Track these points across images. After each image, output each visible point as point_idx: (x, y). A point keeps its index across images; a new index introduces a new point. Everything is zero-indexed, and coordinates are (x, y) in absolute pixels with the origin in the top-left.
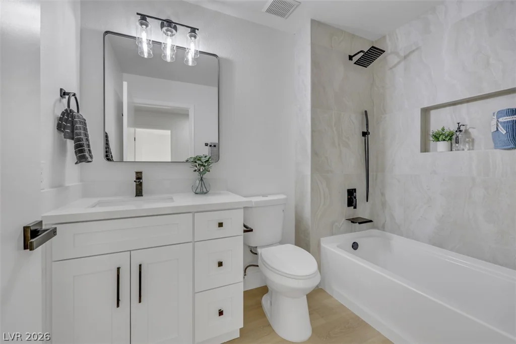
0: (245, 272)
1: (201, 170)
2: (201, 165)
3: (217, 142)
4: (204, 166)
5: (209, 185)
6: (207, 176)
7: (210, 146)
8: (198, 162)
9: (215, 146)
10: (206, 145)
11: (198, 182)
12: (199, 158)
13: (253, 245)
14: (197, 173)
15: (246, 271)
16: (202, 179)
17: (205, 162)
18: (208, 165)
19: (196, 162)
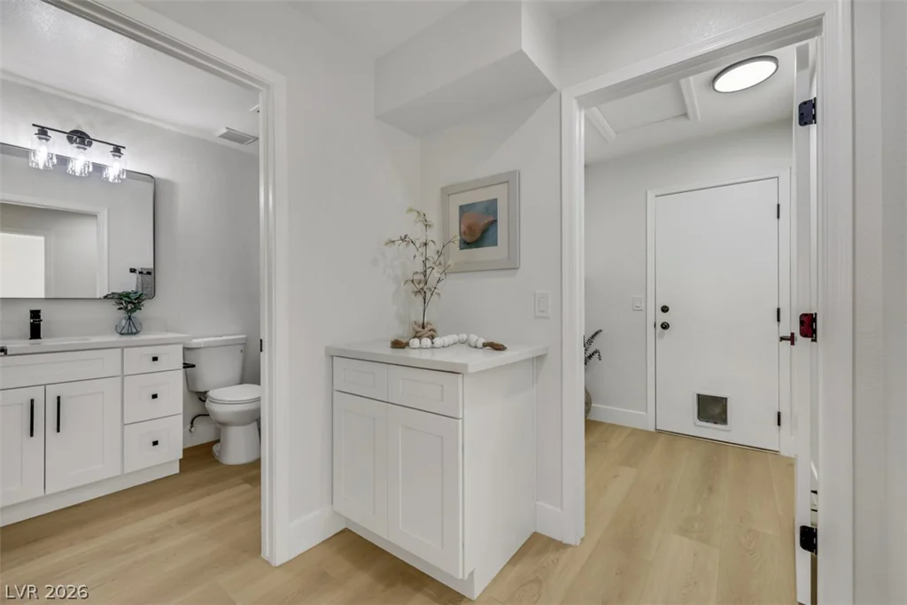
0: (192, 423)
1: (129, 308)
2: (130, 303)
3: (152, 267)
4: (134, 303)
5: (141, 324)
6: (137, 314)
7: (141, 273)
8: (125, 299)
9: (149, 273)
10: (133, 271)
11: (124, 322)
12: (127, 295)
13: (202, 389)
14: (123, 311)
15: (194, 422)
16: (130, 318)
17: (135, 299)
18: (139, 303)
19: (121, 299)
